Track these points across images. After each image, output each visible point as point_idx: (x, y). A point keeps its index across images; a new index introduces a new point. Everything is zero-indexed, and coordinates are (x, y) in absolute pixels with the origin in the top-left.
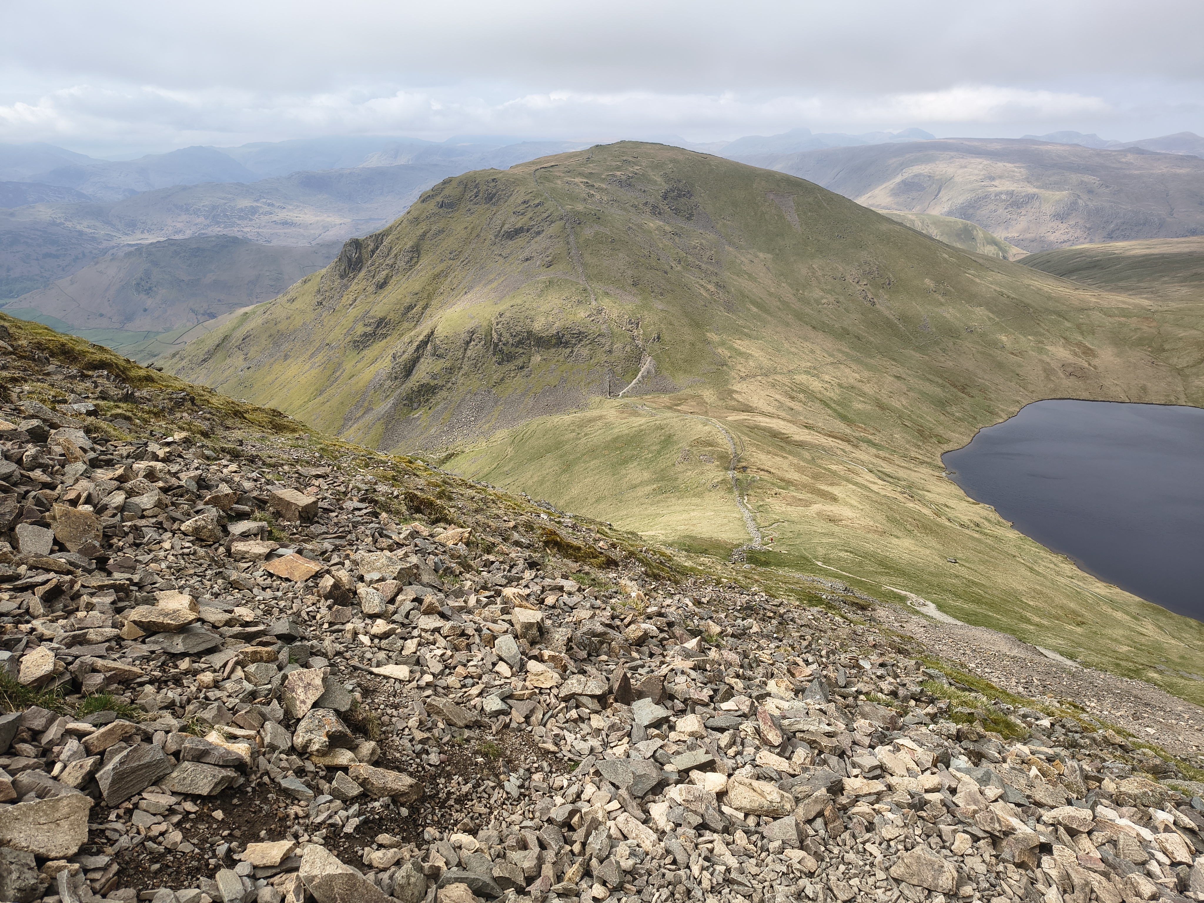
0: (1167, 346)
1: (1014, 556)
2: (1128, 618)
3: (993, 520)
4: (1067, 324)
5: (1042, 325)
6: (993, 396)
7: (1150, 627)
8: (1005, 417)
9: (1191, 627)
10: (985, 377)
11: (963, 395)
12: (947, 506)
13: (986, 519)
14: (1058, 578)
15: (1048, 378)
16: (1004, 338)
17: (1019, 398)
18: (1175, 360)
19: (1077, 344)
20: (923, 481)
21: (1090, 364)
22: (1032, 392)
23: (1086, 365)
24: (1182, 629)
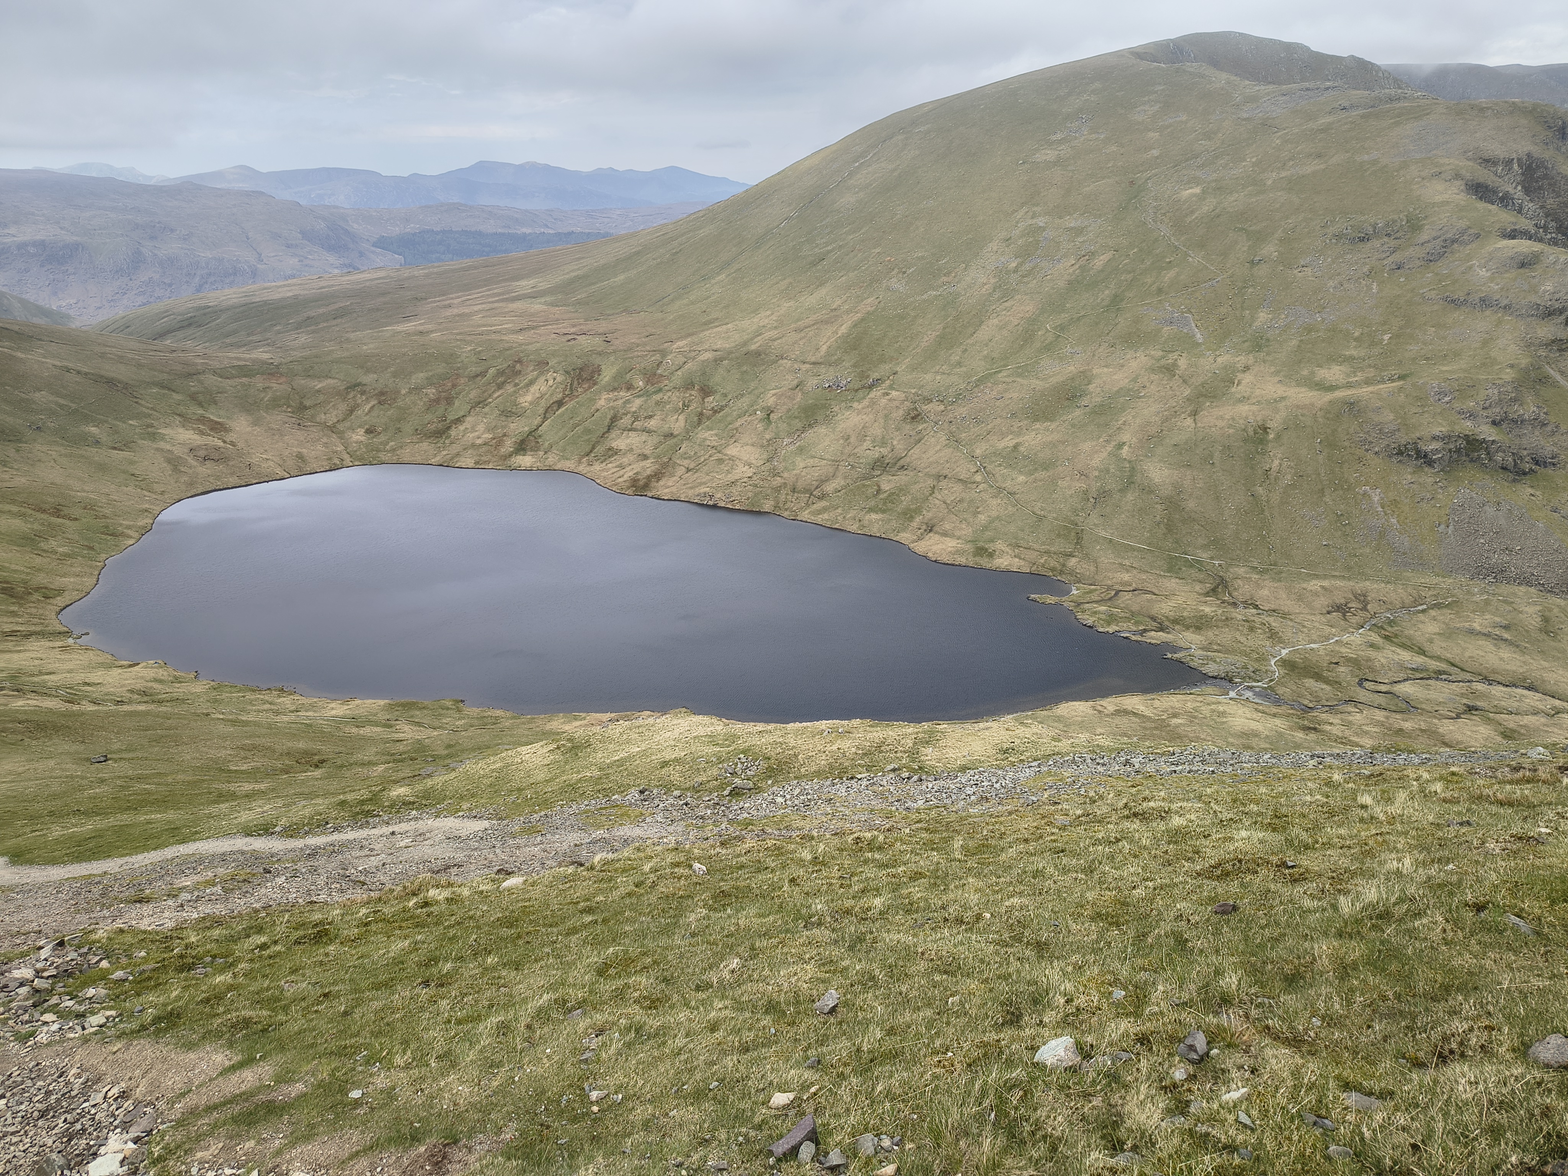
0: (308, 403)
1: (207, 715)
2: (379, 729)
3: (165, 678)
4: (177, 397)
5: (143, 402)
6: (107, 511)
7: (406, 728)
8: (136, 535)
9: (448, 709)
10: (86, 488)
11: (60, 520)
12: (88, 684)
13: (156, 680)
14: (278, 719)
15: (176, 469)
16: (94, 430)
17: (147, 506)
18: (323, 416)
19: (198, 420)
20: (37, 662)
21: (225, 442)
22: (162, 493)
23: (220, 443)
24: (440, 715)
